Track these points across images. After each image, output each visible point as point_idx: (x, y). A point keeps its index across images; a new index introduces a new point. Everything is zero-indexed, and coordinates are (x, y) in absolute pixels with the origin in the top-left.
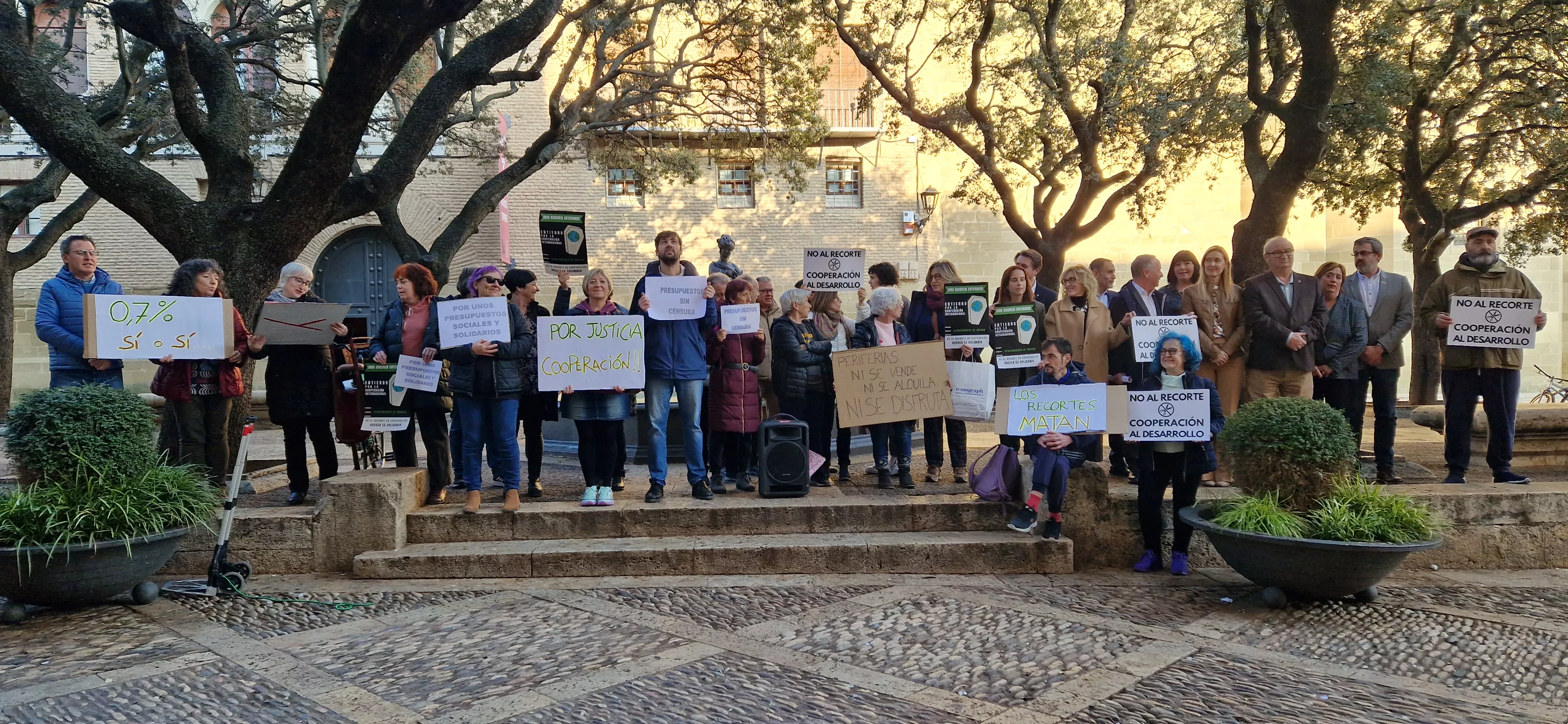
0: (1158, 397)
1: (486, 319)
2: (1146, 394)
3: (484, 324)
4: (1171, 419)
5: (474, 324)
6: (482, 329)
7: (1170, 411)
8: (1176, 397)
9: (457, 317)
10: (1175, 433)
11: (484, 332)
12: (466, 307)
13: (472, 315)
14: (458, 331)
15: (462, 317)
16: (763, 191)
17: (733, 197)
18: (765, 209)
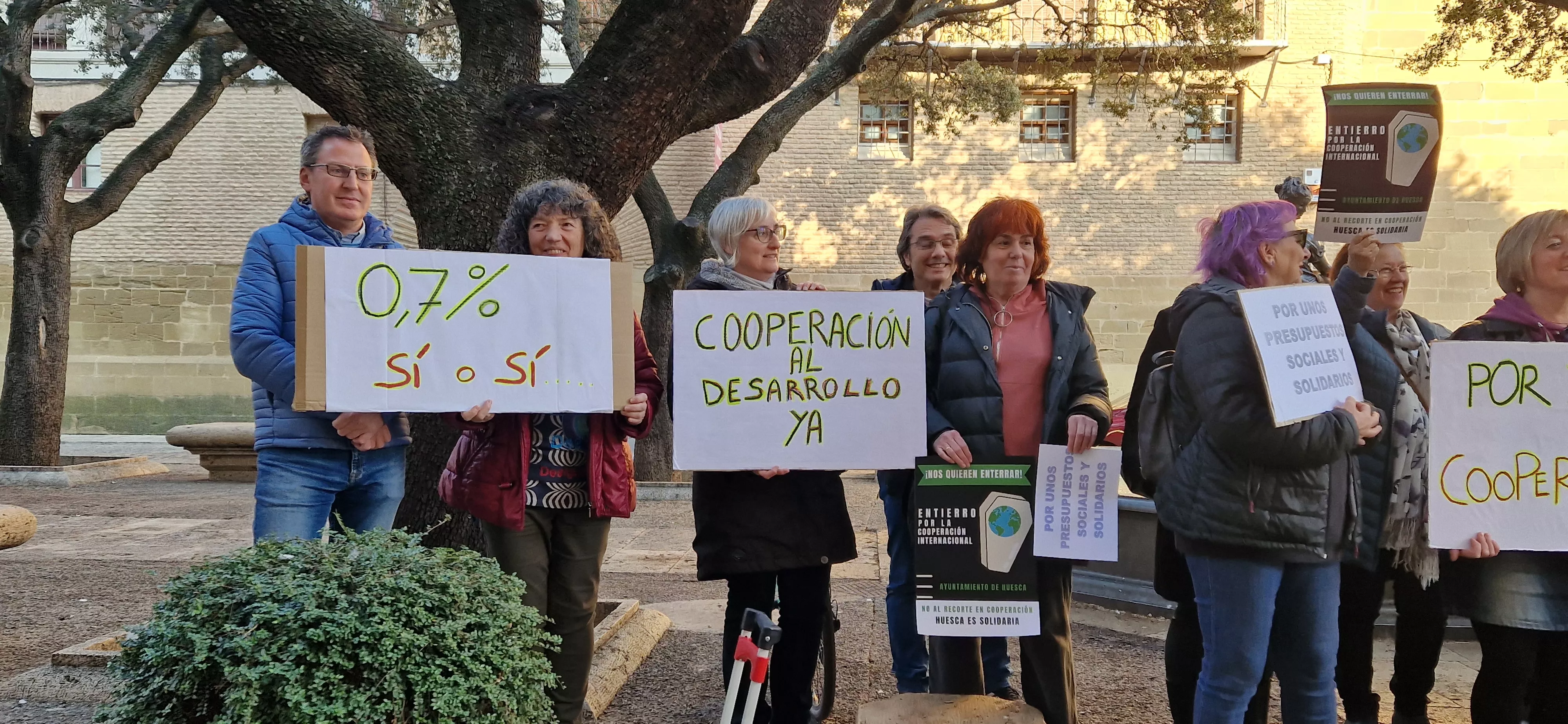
16: (1088, 137)
17: (1041, 145)
18: (1090, 164)
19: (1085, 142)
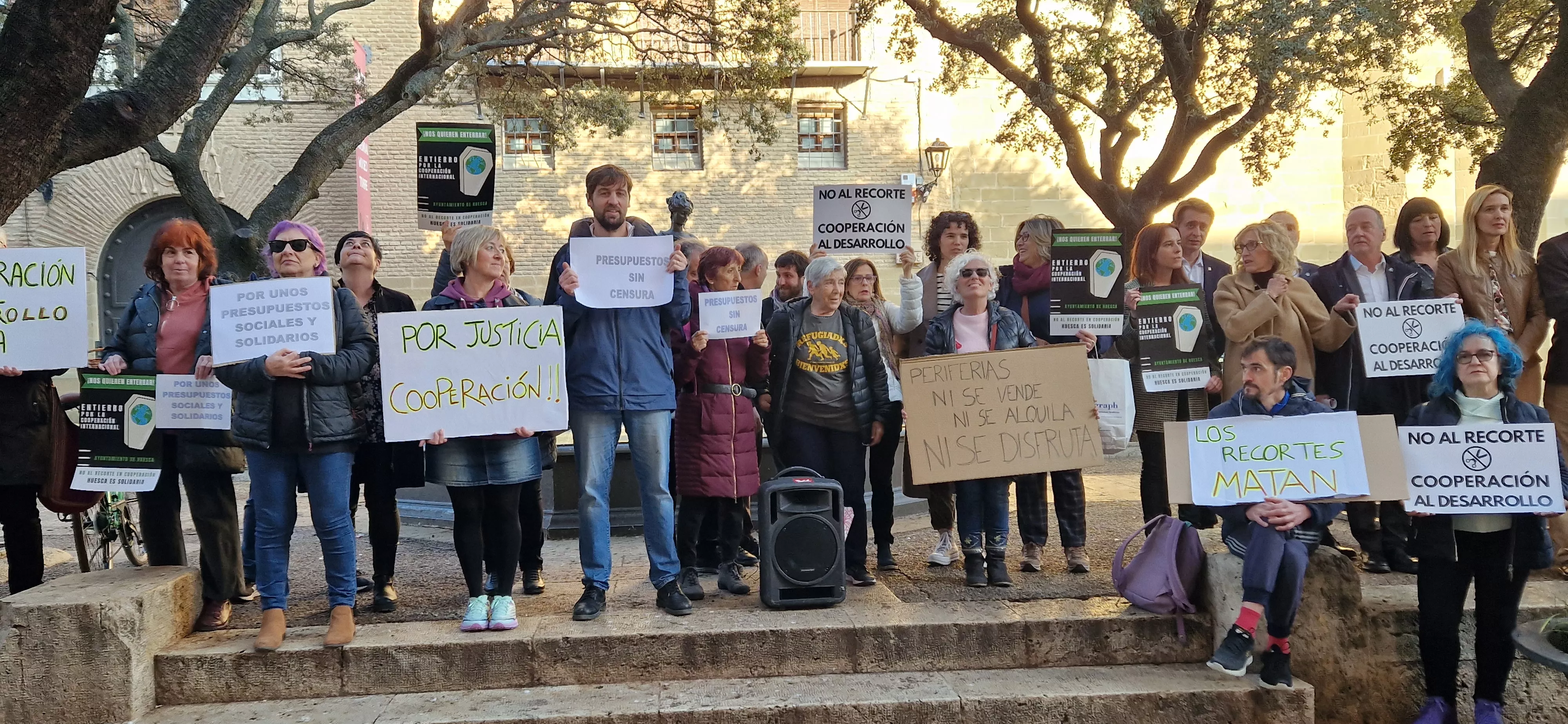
0: (1460, 437)
1: (294, 315)
2: (1437, 431)
3: (289, 322)
4: (1487, 474)
5: (273, 324)
6: (285, 331)
7: (1486, 461)
8: (1493, 437)
9: (242, 313)
10: (1498, 500)
11: (290, 337)
12: (260, 295)
13: (270, 309)
14: (244, 335)
15: (252, 311)
16: (715, 148)
17: (674, 155)
18: (718, 171)
19: (712, 152)
